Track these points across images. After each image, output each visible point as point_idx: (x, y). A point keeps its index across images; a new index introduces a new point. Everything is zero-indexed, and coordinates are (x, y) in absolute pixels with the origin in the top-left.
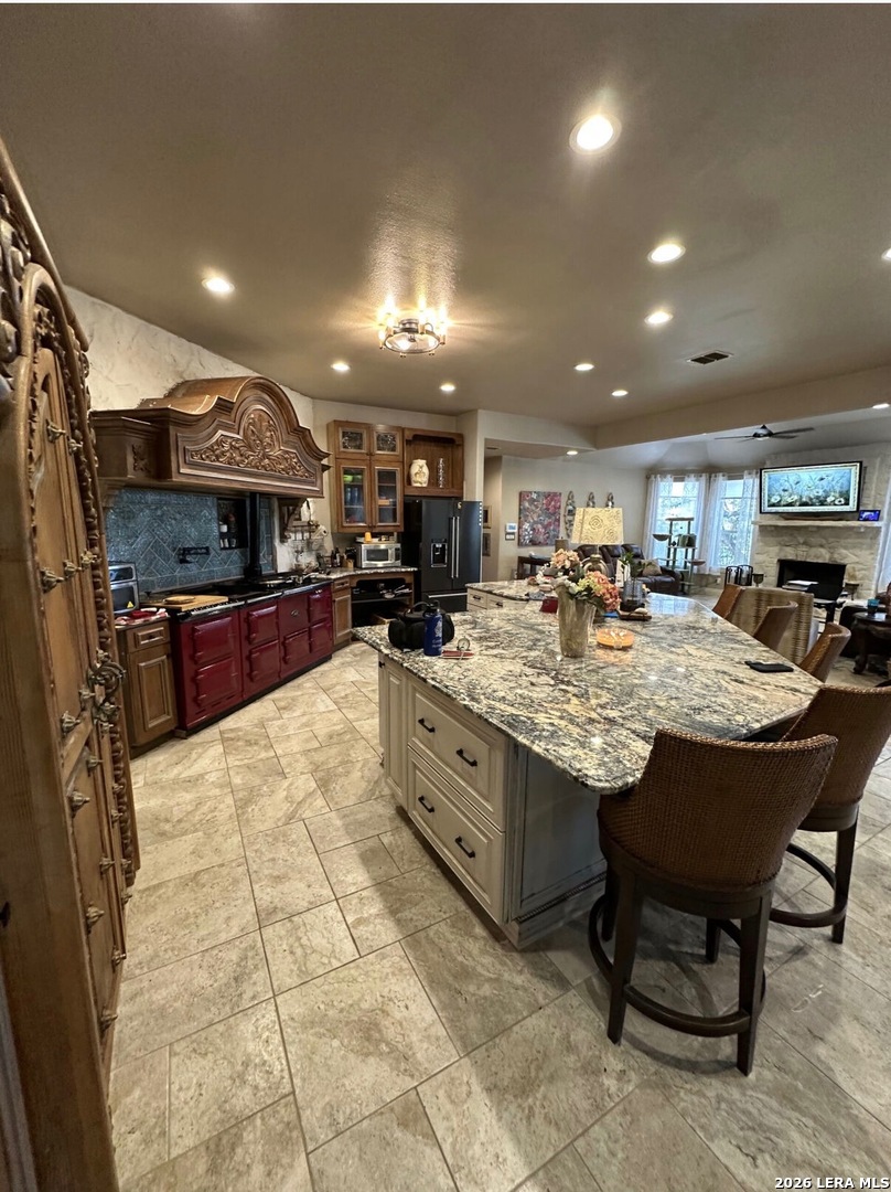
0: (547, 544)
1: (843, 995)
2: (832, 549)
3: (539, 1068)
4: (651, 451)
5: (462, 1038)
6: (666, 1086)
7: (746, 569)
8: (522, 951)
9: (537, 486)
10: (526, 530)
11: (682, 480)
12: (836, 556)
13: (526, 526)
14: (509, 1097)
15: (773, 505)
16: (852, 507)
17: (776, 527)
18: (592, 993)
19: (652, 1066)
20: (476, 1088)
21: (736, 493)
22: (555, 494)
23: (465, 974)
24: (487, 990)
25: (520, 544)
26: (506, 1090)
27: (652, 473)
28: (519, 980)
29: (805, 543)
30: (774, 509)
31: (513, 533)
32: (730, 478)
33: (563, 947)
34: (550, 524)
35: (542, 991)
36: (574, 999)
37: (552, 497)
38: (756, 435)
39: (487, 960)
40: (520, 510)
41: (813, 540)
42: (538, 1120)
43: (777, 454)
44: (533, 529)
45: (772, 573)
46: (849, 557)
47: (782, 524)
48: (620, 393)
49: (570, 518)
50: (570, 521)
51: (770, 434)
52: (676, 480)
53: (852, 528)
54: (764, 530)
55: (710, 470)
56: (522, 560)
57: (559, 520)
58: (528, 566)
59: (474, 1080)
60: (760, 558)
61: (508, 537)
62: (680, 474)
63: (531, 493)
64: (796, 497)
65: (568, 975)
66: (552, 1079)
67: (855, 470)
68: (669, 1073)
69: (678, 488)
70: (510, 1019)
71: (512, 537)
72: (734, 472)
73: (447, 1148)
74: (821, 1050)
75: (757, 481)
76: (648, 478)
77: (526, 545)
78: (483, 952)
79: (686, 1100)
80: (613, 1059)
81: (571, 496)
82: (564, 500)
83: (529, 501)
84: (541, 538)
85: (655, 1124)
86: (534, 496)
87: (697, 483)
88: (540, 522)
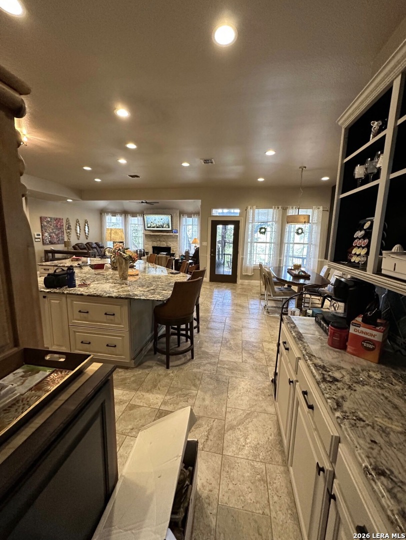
0: (59, 243)
1: (203, 340)
2: (166, 242)
3: (156, 382)
4: (102, 204)
5: (134, 389)
6: (181, 369)
7: (142, 250)
8: (136, 367)
9: (50, 214)
10: (47, 236)
11: (115, 216)
12: (168, 244)
13: (46, 234)
14: (152, 390)
15: (149, 227)
16: (170, 229)
17: (150, 235)
18: (158, 364)
19: (177, 368)
20: (144, 394)
21: (135, 222)
22: (60, 219)
23: (125, 379)
24: (133, 379)
25: (44, 244)
26: (151, 389)
27: (102, 212)
28: (140, 372)
29: (159, 241)
30: (149, 229)
31: (39, 238)
32: (133, 216)
33: (146, 361)
34: (59, 234)
35: (147, 371)
36: (155, 368)
37: (58, 220)
38: (142, 202)
39: (128, 374)
40: (42, 227)
41: (161, 239)
42: (161, 388)
43: (147, 209)
44: (51, 236)
45: (151, 251)
46: (171, 244)
47: (153, 234)
48: (98, 180)
49: (69, 231)
50: (69, 232)
51: (146, 203)
52: (113, 216)
53: (171, 235)
54: (146, 236)
55: (125, 213)
56: (47, 252)
57: (63, 232)
58: (50, 255)
59: (142, 393)
60: (146, 246)
61: (36, 240)
62: (114, 213)
63: (47, 217)
64: (155, 225)
65: (151, 365)
66: (159, 382)
67: (170, 217)
68: (181, 367)
69: (114, 219)
70: (143, 379)
71: (39, 240)
72: (134, 214)
73: (145, 405)
74: (203, 349)
75: (142, 218)
76: (101, 214)
77: (48, 244)
78: (125, 373)
79: (186, 368)
80: (169, 371)
81: (68, 220)
82: (64, 221)
83: (46, 222)
84: (55, 240)
85: (183, 374)
86: (49, 219)
87: (121, 218)
88: (54, 233)
